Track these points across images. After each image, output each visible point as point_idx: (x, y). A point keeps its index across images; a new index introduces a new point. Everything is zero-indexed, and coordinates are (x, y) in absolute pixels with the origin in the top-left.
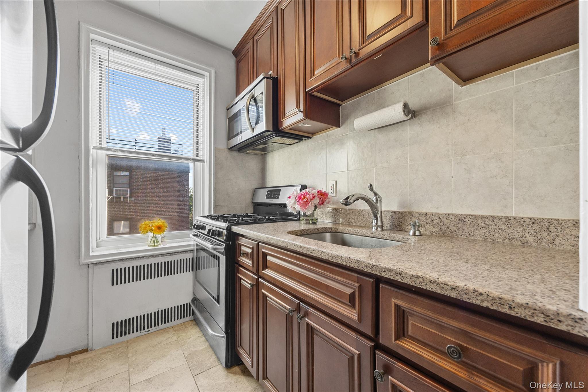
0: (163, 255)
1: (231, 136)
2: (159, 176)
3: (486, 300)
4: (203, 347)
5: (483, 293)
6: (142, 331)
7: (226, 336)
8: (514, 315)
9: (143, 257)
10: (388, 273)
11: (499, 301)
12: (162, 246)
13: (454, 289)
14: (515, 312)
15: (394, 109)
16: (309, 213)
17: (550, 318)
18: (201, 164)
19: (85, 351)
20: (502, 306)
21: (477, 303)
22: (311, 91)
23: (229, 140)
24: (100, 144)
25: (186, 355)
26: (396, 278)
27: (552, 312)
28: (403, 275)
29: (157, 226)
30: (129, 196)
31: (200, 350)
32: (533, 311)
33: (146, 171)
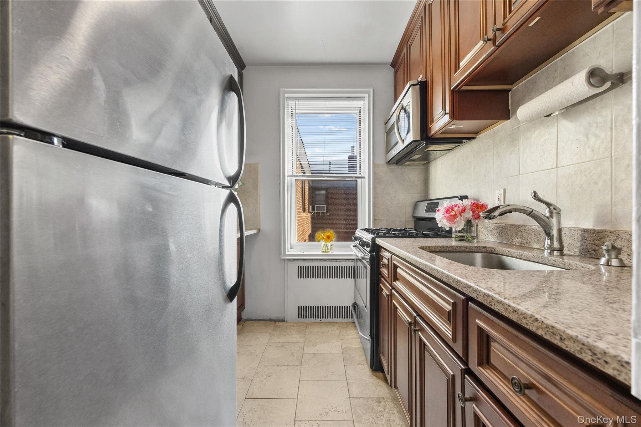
0: (331, 260)
1: (389, 149)
2: (347, 193)
3: (541, 327)
4: (357, 347)
5: (539, 319)
6: (317, 319)
7: (371, 340)
8: (564, 348)
9: (317, 260)
10: (468, 290)
11: (552, 329)
12: (330, 253)
13: (516, 311)
14: (565, 345)
15: (572, 83)
16: (460, 228)
17: (597, 357)
18: (363, 180)
19: (283, 321)
20: (554, 336)
21: (533, 329)
22: (458, 87)
23: (387, 154)
24: (293, 173)
25: (343, 348)
26: (473, 295)
27: (599, 350)
28: (478, 293)
29: (327, 236)
30: (325, 211)
31: (354, 348)
32: (582, 346)
33: (337, 189)
